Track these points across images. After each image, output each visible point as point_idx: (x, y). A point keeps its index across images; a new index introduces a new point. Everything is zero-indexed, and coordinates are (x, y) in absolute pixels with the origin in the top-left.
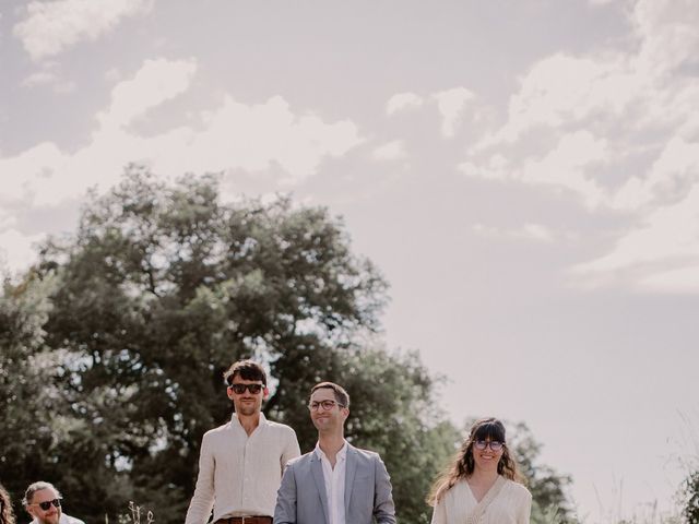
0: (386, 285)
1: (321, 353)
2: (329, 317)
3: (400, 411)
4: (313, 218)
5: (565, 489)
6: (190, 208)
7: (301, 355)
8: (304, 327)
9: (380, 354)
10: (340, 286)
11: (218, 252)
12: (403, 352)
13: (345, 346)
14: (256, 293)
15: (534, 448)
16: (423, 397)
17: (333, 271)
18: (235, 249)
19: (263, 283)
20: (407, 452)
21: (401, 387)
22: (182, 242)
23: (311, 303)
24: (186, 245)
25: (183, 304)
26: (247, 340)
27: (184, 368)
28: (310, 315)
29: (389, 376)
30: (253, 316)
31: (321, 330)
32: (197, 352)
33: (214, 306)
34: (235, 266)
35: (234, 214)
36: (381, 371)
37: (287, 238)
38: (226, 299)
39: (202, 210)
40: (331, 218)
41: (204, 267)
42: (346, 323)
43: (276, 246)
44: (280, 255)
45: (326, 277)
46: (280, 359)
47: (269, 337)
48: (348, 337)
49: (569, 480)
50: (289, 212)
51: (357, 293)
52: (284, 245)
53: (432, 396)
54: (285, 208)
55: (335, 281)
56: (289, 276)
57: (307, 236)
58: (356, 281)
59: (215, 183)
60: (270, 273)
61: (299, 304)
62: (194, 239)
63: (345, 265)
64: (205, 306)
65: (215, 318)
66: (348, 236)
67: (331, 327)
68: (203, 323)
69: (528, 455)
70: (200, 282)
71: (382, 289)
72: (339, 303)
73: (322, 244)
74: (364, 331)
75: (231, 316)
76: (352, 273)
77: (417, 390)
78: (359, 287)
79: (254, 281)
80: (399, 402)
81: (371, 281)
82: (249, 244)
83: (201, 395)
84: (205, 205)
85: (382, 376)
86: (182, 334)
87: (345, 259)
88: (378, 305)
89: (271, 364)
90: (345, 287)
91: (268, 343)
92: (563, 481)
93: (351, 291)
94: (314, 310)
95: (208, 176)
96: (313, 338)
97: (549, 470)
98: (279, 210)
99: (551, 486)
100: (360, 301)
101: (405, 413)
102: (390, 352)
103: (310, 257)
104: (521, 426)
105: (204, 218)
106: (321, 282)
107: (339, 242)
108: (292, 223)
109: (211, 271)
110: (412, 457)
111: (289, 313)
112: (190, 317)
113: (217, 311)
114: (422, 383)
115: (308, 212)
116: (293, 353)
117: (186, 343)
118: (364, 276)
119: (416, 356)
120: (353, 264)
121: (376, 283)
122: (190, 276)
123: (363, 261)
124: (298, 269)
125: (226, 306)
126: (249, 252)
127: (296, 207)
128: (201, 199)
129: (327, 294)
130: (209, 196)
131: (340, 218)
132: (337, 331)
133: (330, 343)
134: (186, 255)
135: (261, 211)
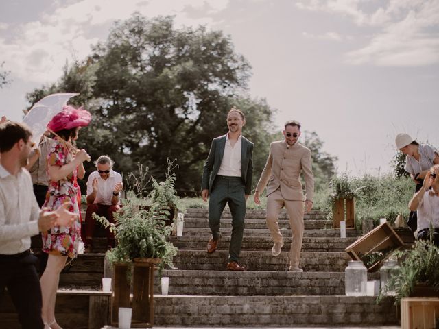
0: (250, 67)
1: (220, 99)
2: (224, 82)
3: (257, 127)
4: (217, 36)
5: (334, 163)
6: (160, 31)
7: (210, 100)
8: (212, 87)
9: (248, 100)
10: (229, 68)
11: (172, 52)
12: (259, 99)
13: (231, 96)
14: (190, 71)
15: (320, 144)
16: (268, 120)
17: (226, 61)
18: (179, 50)
19: (193, 66)
20: (260, 146)
21: (258, 115)
22: (155, 47)
23: (216, 75)
24: (157, 49)
25: (157, 76)
26: (185, 93)
27: (158, 106)
28: (215, 81)
29: (252, 110)
30: (189, 81)
31: (220, 88)
32: (164, 99)
33: (170, 77)
34: (179, 59)
35: (180, 34)
36: (248, 107)
37: (205, 45)
38: (176, 74)
39: (165, 32)
40: (225, 36)
41: (165, 59)
42: (232, 85)
43: (199, 49)
44: (201, 53)
45: (222, 63)
46: (201, 102)
47: (195, 91)
48: (233, 92)
49: (337, 159)
50: (205, 34)
51: (237, 71)
52: (203, 48)
53: (271, 119)
54: (203, 31)
55: (226, 65)
56: (205, 63)
57: (213, 44)
58: (236, 65)
59: (172, 21)
60: (196, 61)
61: (210, 76)
62: (161, 46)
63: (231, 58)
64: (166, 77)
65: (172, 82)
66: (232, 45)
67: (225, 87)
68: (166, 85)
69: (317, 147)
70: (165, 66)
71: (248, 69)
72: (228, 76)
73: (221, 49)
74: (240, 89)
75: (178, 82)
76: (235, 61)
77: (265, 115)
78: (238, 68)
79: (189, 65)
80: (257, 122)
81: (244, 65)
82: (186, 48)
83: (164, 119)
84: (167, 30)
85: (249, 110)
86: (156, 90)
87: (231, 55)
88: (246, 77)
89: (197, 104)
90: (232, 68)
91: (195, 94)
92: (333, 159)
93: (234, 70)
94: (217, 79)
95: (168, 17)
96: (216, 92)
97: (327, 154)
98: (200, 32)
99: (328, 162)
100: (239, 75)
101: (259, 127)
102: (253, 98)
103: (215, 54)
104: (314, 133)
105: (165, 36)
106: (220, 66)
107: (229, 47)
108: (207, 38)
109: (169, 61)
110: (263, 148)
111: (205, 81)
112: (159, 82)
113: (172, 79)
114: (268, 113)
115: (214, 33)
116: (207, 99)
117: (158, 94)
118: (240, 63)
119: (264, 100)
120: (235, 57)
121: (246, 66)
122: (159, 63)
123: (240, 56)
124: (209, 60)
125: (176, 77)
126: (186, 51)
127: (208, 31)
128: (165, 28)
129: (223, 71)
130: (169, 25)
131: (229, 36)
132: (227, 89)
133: (224, 94)
134: (157, 53)
135: (192, 33)
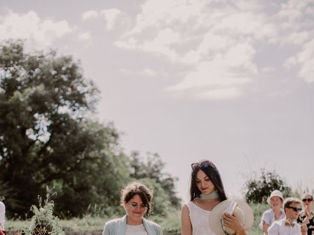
0: (99, 92)
1: (70, 122)
2: (74, 105)
3: (106, 149)
4: (67, 60)
5: (175, 183)
6: (11, 54)
7: (61, 123)
8: (62, 110)
9: (97, 123)
10: (79, 92)
11: (23, 74)
12: (106, 122)
13: (81, 119)
14: (41, 95)
15: (162, 165)
16: (115, 142)
17: (75, 85)
18: (31, 74)
19: (45, 90)
20: (109, 167)
21: (106, 138)
22: (6, 70)
23: (66, 99)
24: (8, 71)
25: (8, 98)
26: (36, 115)
27: (9, 128)
28: (65, 104)
29: (101, 132)
30: (39, 104)
31: (70, 111)
32: (15, 121)
33: (22, 100)
34: (30, 82)
35: (31, 57)
36: (97, 130)
37: (55, 69)
38: (27, 97)
39: (16, 55)
40: (75, 61)
41: (17, 81)
42: (81, 108)
43: (50, 74)
44: (51, 77)
45: (72, 87)
46: (51, 125)
47: (46, 114)
48: (82, 114)
49: (177, 179)
50: (56, 58)
51: (86, 95)
52: (54, 72)
53: (118, 141)
54: (54, 55)
55: (76, 89)
56: (56, 87)
57: (64, 69)
58: (85, 90)
59: (22, 44)
60: (47, 85)
61: (60, 99)
62: (12, 69)
63: (81, 82)
64: (18, 100)
65: (23, 105)
66: (82, 69)
67: (74, 110)
68: (17, 108)
69: (159, 168)
70: (16, 89)
71: (98, 93)
72: (78, 99)
73: (71, 74)
74: (89, 112)
75: (30, 104)
76: (85, 86)
77: (112, 138)
78: (87, 92)
79: (41, 89)
80: (105, 145)
81: (93, 90)
82: (37, 70)
83: (16, 140)
84: (18, 53)
85: (98, 132)
86: (7, 112)
87: (81, 80)
88: (95, 101)
89: (47, 126)
90: (81, 92)
91: (45, 116)
92: (175, 180)
93: (83, 94)
94: (67, 102)
95: (19, 40)
96: (66, 115)
97: (169, 175)
98: (51, 56)
99: (169, 182)
100: (88, 99)
101: (107, 150)
102: (101, 122)
103: (65, 78)
104: (156, 155)
105: (16, 59)
106: (70, 89)
107: (78, 72)
108: (58, 63)
109: (19, 84)
110: (111, 169)
111: (55, 104)
112: (11, 104)
113: (23, 102)
114: (115, 135)
115: (65, 58)
116: (58, 122)
117: (9, 116)
118: (89, 87)
119: (112, 123)
120: (84, 82)
121: (95, 91)
123: (89, 81)
124: (59, 83)
125: (27, 100)
126: (37, 75)
127: (59, 55)
128: (15, 50)
129: (73, 95)
130: (19, 49)
131: (79, 61)
132: (77, 112)
133: (74, 117)
134: (9, 75)
135: (42, 57)
